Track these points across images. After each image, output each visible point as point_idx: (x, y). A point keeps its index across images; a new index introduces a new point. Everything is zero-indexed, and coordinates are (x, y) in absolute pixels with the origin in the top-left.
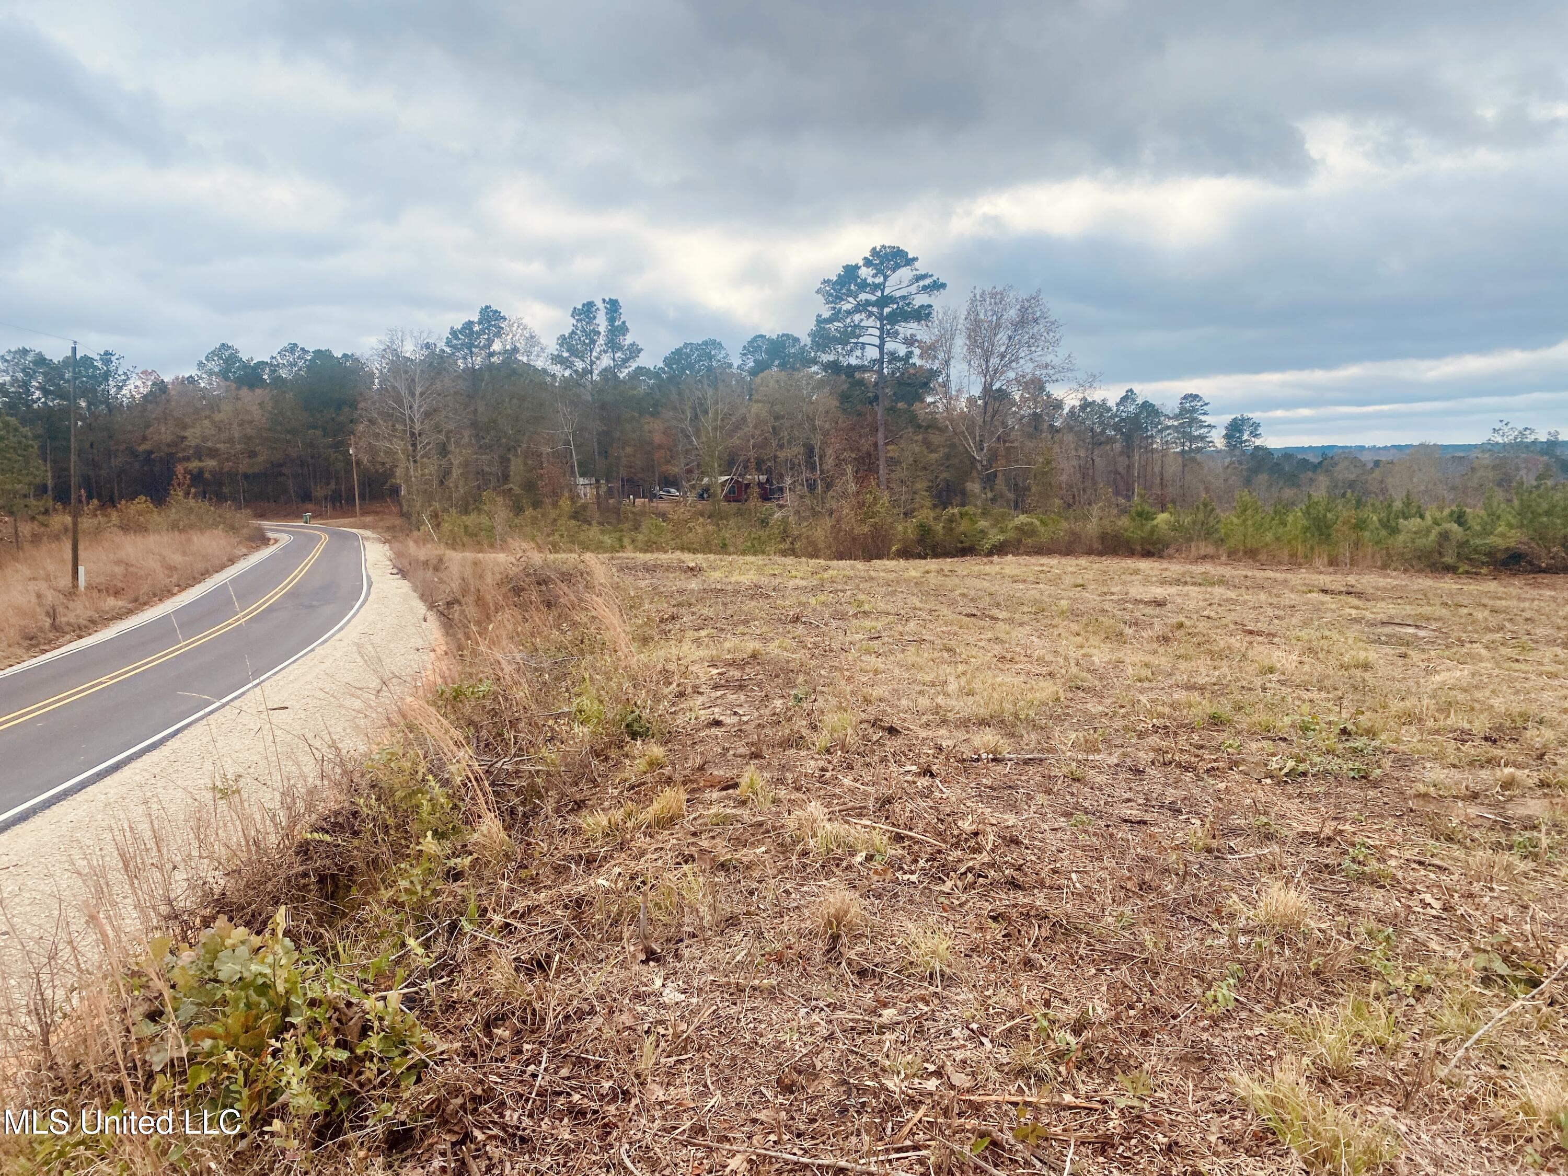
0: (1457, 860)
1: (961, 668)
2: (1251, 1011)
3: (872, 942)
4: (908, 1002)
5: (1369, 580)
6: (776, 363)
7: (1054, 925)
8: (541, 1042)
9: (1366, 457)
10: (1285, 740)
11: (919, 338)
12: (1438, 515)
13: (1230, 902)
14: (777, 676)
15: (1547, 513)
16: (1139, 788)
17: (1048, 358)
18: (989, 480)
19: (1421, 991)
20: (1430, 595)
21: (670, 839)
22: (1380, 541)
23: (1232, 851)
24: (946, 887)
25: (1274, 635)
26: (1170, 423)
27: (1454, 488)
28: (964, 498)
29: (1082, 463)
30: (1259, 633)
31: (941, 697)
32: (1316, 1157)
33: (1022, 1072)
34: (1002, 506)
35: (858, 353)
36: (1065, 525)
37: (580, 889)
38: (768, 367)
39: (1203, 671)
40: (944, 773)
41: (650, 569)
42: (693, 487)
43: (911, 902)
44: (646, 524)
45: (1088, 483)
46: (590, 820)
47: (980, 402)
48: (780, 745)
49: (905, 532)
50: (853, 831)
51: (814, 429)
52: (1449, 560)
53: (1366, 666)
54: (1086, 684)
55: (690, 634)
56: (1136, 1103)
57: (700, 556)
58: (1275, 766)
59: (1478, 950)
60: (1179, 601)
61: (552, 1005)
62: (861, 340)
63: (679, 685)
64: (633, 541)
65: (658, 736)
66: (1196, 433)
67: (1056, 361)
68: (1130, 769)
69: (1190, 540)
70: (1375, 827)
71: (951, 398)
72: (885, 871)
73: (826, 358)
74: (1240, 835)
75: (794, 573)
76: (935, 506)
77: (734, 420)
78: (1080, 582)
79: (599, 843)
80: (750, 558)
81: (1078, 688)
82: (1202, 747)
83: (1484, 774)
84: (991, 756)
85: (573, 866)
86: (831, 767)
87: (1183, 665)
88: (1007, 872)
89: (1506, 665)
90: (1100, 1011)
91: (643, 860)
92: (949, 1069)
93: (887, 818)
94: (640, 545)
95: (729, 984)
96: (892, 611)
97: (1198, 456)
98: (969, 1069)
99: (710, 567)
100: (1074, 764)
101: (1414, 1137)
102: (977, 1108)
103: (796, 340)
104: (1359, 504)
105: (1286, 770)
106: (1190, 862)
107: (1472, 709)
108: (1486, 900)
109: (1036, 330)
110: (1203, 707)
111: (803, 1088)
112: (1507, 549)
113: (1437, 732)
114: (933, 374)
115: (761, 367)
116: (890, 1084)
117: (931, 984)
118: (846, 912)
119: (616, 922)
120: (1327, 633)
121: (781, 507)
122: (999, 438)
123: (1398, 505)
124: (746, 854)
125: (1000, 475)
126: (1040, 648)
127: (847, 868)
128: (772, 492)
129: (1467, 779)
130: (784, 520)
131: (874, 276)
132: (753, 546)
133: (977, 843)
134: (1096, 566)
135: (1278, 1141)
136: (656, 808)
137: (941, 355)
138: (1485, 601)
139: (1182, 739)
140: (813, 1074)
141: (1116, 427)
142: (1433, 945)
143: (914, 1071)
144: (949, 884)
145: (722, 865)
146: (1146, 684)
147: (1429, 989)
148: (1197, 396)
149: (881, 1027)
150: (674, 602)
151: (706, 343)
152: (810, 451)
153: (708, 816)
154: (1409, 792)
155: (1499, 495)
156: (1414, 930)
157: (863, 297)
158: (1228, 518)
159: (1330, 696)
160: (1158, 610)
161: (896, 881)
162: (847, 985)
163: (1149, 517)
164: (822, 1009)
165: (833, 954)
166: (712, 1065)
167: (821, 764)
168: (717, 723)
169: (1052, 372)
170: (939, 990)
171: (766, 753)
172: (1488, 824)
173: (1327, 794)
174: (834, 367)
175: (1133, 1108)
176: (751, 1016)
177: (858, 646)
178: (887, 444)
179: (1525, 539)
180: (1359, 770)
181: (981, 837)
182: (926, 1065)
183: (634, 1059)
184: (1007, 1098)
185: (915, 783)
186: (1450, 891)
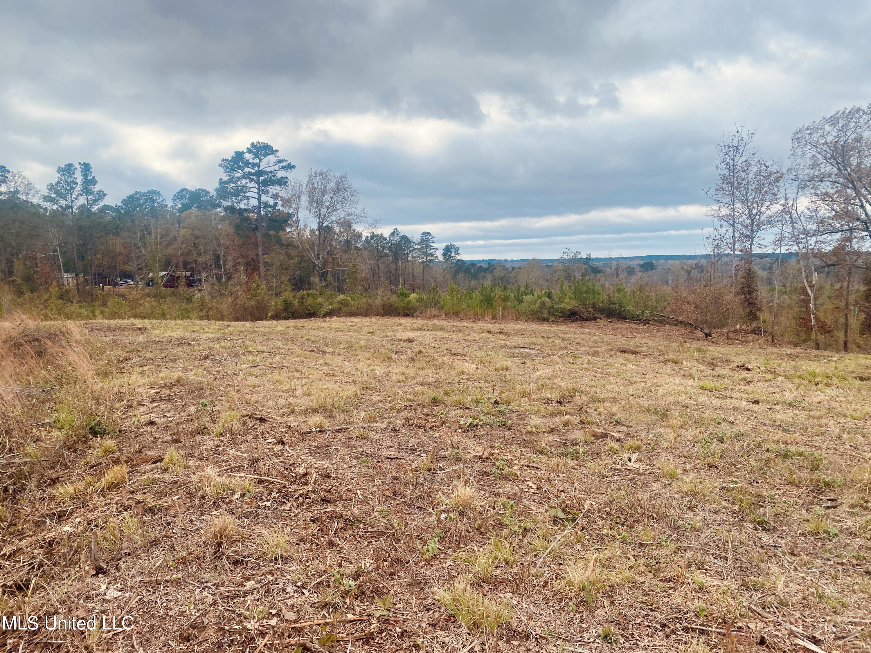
0: (544, 463)
1: (304, 381)
2: (446, 554)
3: (242, 544)
4: (262, 576)
5: (510, 326)
6: (195, 205)
7: (346, 520)
8: (21, 637)
9: (508, 265)
10: (468, 408)
11: (281, 195)
12: (540, 294)
13: (438, 497)
14: (193, 392)
15: (586, 292)
16: (396, 440)
17: (353, 210)
18: (323, 276)
19: (526, 531)
20: (537, 333)
21: (114, 496)
22: (515, 307)
23: (441, 469)
24: (287, 507)
25: (465, 355)
26: (416, 247)
27: (547, 280)
28: (310, 285)
29: (373, 267)
30: (458, 355)
31: (292, 398)
32: (474, 626)
33: (325, 606)
34: (331, 290)
35: (246, 202)
36: (364, 300)
37: (51, 534)
38: (190, 208)
39: (430, 375)
40: (290, 442)
41: (111, 330)
42: (143, 279)
43: (267, 517)
44: (110, 302)
45: (376, 277)
46: (61, 490)
47: (317, 232)
48: (192, 433)
49: (276, 305)
50: (233, 480)
51: (219, 245)
52: (545, 315)
53: (507, 369)
54: (371, 386)
55: (138, 369)
56: (385, 613)
57: (146, 321)
58: (463, 423)
59: (551, 507)
60: (421, 339)
61: (28, 612)
62: (247, 194)
63: (128, 401)
64: (102, 312)
65: (112, 433)
66: (429, 252)
67: (357, 212)
68: (392, 430)
69: (426, 307)
70: (508, 450)
71: (300, 229)
72: (251, 502)
73: (226, 204)
74: (445, 460)
75: (207, 330)
76: (293, 290)
77: (168, 238)
78: (372, 331)
79: (67, 504)
80: (179, 322)
81: (367, 388)
82: (428, 415)
83: (557, 419)
84: (318, 429)
85: (48, 521)
86: (222, 444)
87: (421, 372)
88: (322, 494)
89: (567, 366)
90: (368, 565)
91: (96, 512)
92: (284, 611)
93: (255, 471)
94: (107, 315)
95: (151, 581)
96: (266, 351)
97: (431, 264)
98: (295, 609)
99: (152, 327)
100: (362, 430)
101: (520, 606)
102: (299, 631)
103: (208, 192)
104: (505, 289)
105: (468, 424)
106: (419, 477)
107: (552, 388)
108: (556, 481)
109: (345, 194)
110: (430, 393)
111: (196, 637)
112: (570, 310)
113: (537, 400)
114: (290, 216)
115: (185, 208)
116: (249, 626)
117: (275, 563)
118: (226, 529)
119: (76, 553)
120: (490, 353)
121: (200, 290)
122: (328, 252)
123: (523, 289)
124: (165, 501)
125: (329, 273)
126: (348, 367)
127: (229, 503)
128: (194, 282)
129: (550, 423)
130: (202, 299)
131: (253, 159)
132: (182, 314)
133: (306, 480)
134: (380, 322)
135: (456, 620)
136: (109, 477)
137: (294, 206)
138: (560, 335)
139: (418, 412)
140: (201, 627)
141: (389, 248)
142: (533, 507)
143: (263, 615)
144: (289, 504)
145: (150, 509)
146: (402, 384)
147: (530, 530)
148: (429, 233)
149: (245, 593)
150: (128, 350)
151: (150, 192)
152: (217, 258)
153: (142, 480)
154: (524, 431)
155: (566, 284)
156: (524, 501)
157: (247, 170)
158: (445, 296)
159: (490, 385)
160: (409, 345)
161: (258, 507)
162: (226, 570)
163: (406, 296)
164: (210, 588)
165: (218, 554)
166: (137, 633)
167: (217, 443)
168: (152, 423)
169: (355, 218)
170: (280, 566)
171: (183, 439)
172: (557, 444)
173: (487, 435)
174: (231, 209)
175: (384, 616)
176: (164, 599)
177: (244, 371)
178: (264, 254)
179: (577, 305)
180: (502, 422)
181: (308, 476)
182: (271, 611)
183: (85, 637)
184: (316, 621)
185: (273, 449)
186: (540, 479)
